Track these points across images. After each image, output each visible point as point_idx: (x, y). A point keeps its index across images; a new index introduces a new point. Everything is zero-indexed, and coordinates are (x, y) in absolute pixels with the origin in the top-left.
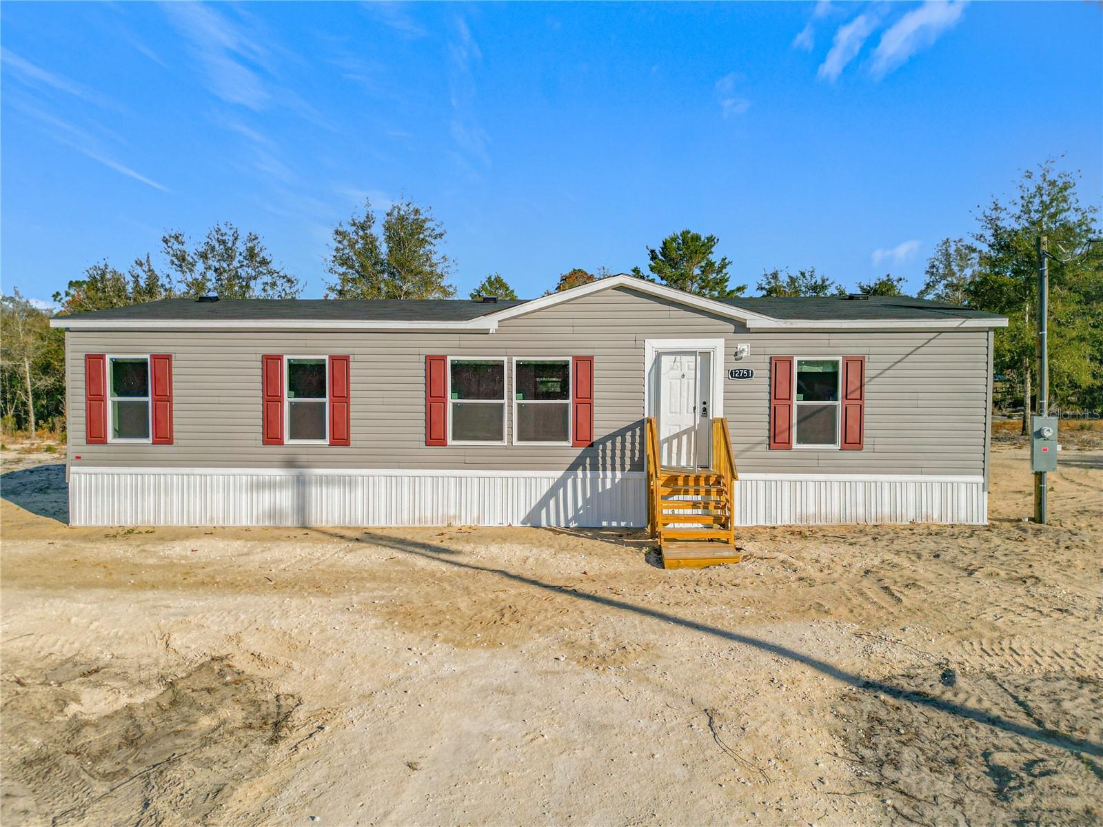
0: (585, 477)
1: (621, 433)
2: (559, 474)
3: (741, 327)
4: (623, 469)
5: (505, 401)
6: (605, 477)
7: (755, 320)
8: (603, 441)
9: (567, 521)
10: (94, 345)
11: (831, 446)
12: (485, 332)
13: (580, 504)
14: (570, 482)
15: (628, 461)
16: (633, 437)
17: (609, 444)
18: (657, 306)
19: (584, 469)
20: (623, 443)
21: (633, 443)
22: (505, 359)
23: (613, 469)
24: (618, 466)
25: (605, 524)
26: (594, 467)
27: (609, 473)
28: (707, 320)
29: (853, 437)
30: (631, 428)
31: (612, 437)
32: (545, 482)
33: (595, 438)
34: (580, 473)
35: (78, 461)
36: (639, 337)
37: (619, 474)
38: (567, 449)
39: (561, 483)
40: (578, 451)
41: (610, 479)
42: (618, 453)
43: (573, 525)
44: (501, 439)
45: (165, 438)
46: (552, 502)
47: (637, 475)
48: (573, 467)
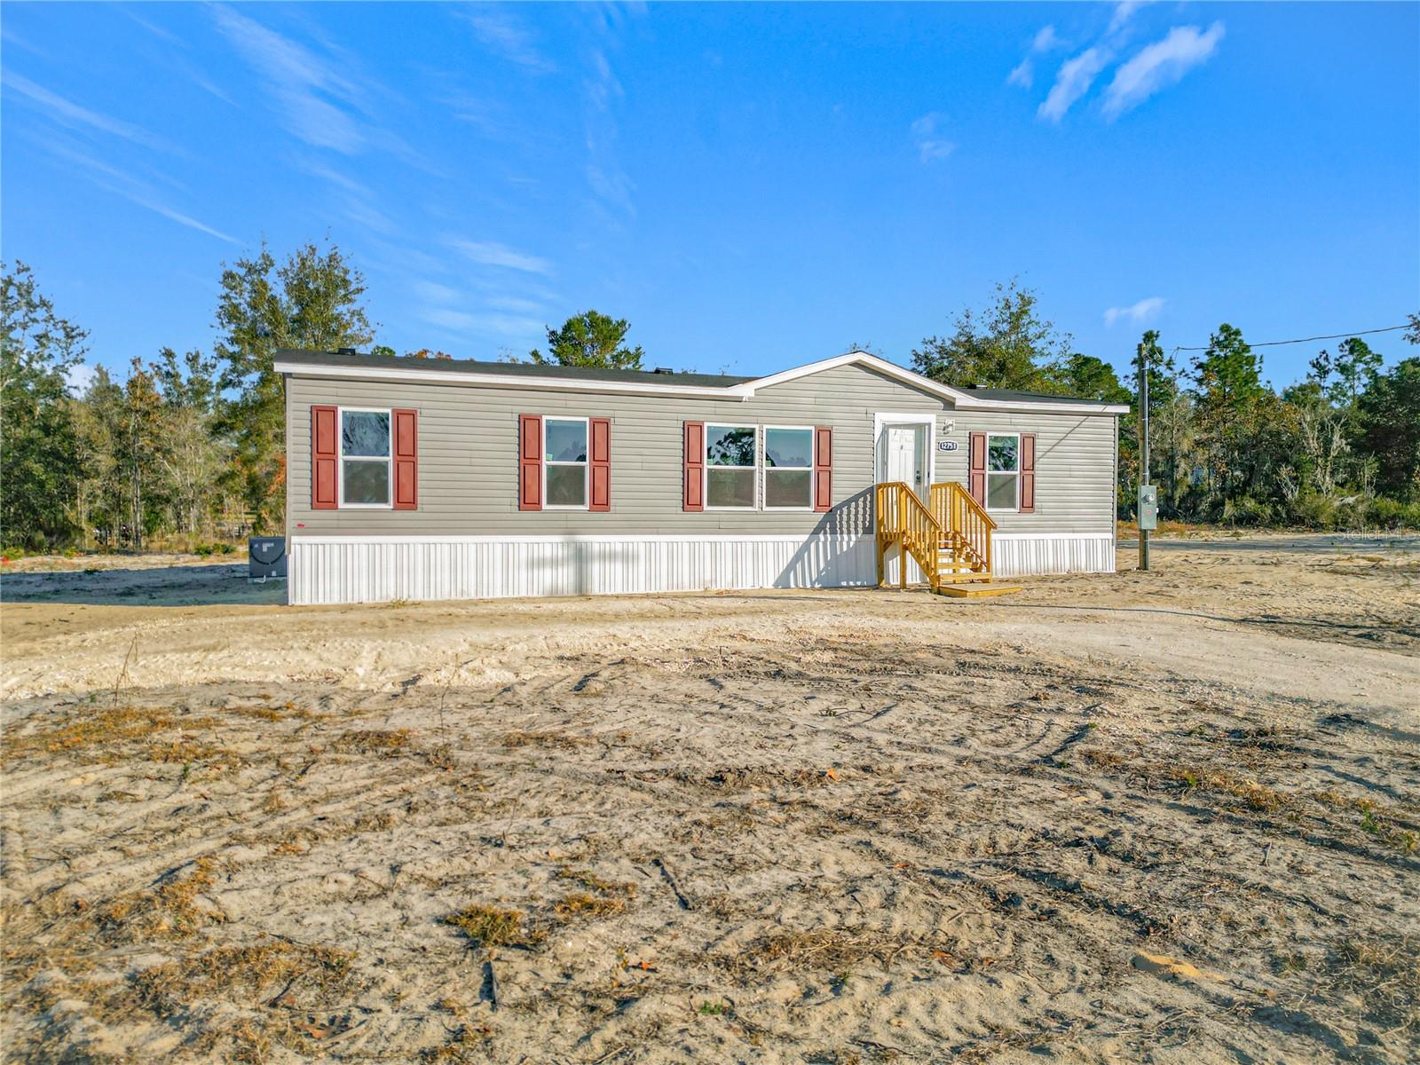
0: (826, 539)
1: (855, 499)
2: (805, 538)
3: (950, 405)
4: (857, 533)
5: (756, 467)
6: (842, 539)
7: (962, 399)
8: (840, 507)
9: (812, 583)
10: (323, 395)
11: (1012, 510)
12: (739, 400)
13: (822, 566)
14: (813, 546)
15: (860, 523)
16: (864, 502)
17: (845, 509)
18: (883, 382)
19: (825, 533)
20: (856, 508)
21: (864, 508)
22: (756, 427)
23: (849, 533)
24: (852, 530)
25: (844, 584)
26: (833, 532)
27: (845, 536)
28: (922, 397)
29: (1027, 502)
30: (863, 494)
31: (847, 503)
32: (790, 545)
33: (834, 504)
34: (822, 537)
35: (300, 530)
36: (870, 410)
37: (853, 537)
38: (809, 514)
39: (806, 546)
40: (821, 516)
41: (848, 541)
42: (853, 518)
43: (817, 586)
44: (751, 505)
45: (407, 502)
46: (799, 566)
47: (867, 537)
48: (816, 532)
